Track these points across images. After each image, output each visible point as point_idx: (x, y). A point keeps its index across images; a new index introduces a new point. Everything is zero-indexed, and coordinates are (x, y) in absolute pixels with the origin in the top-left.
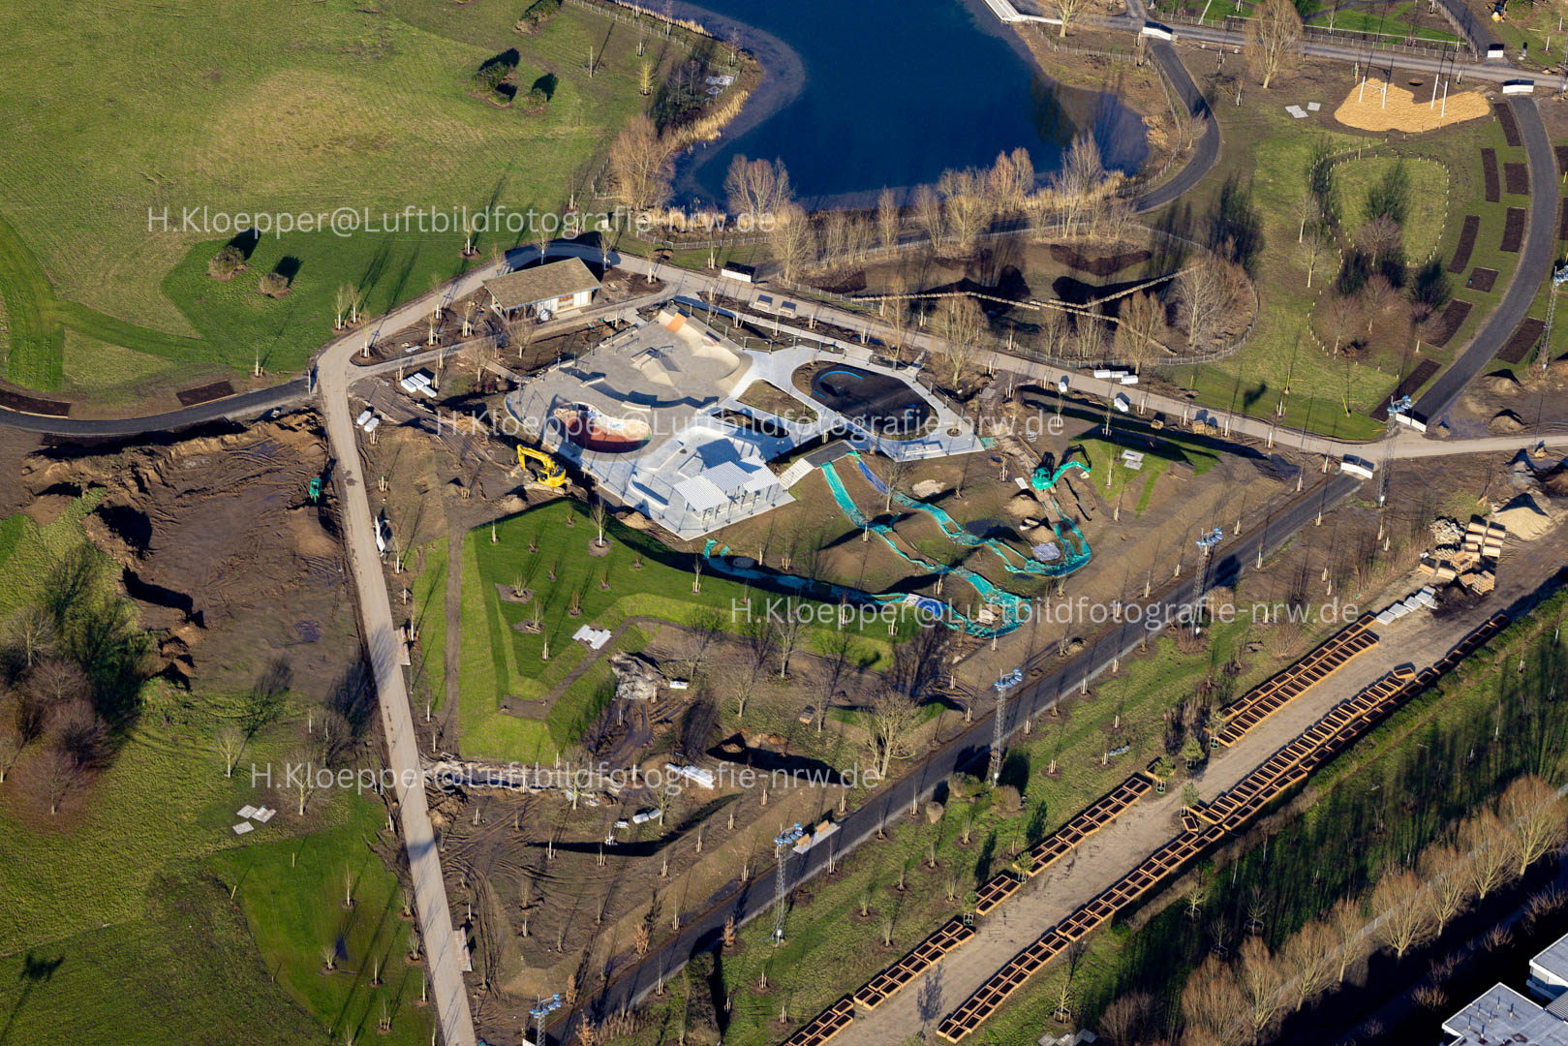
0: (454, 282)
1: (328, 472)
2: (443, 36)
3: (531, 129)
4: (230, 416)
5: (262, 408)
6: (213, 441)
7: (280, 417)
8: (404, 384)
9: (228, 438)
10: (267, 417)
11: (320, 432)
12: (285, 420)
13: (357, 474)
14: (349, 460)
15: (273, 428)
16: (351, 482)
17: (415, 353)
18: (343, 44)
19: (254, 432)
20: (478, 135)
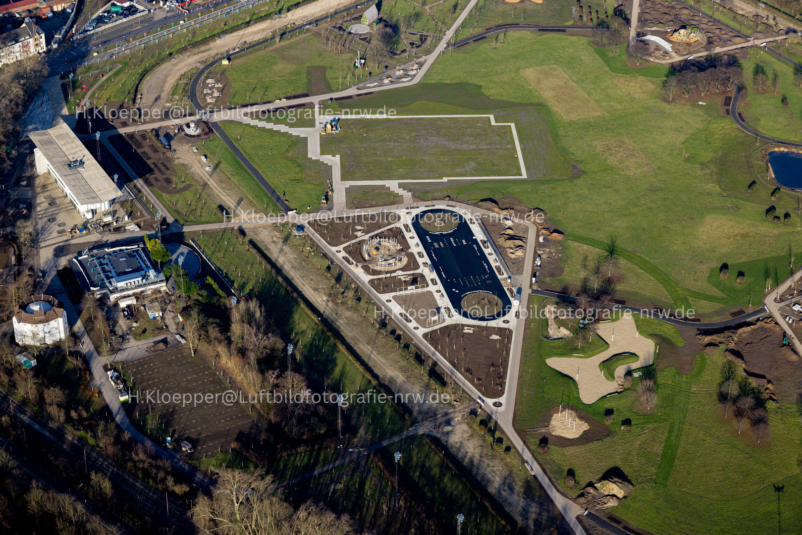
0: (792, 276)
1: (785, 334)
2: (750, 202)
3: (790, 229)
4: (748, 320)
5: (756, 317)
6: (749, 328)
7: (763, 320)
8: (793, 308)
9: (752, 326)
10: (758, 320)
11: (776, 323)
12: (765, 320)
13: (794, 336)
14: (789, 332)
15: (763, 323)
16: (793, 338)
17: (791, 298)
18: (722, 206)
19: (758, 324)
20: (775, 232)
